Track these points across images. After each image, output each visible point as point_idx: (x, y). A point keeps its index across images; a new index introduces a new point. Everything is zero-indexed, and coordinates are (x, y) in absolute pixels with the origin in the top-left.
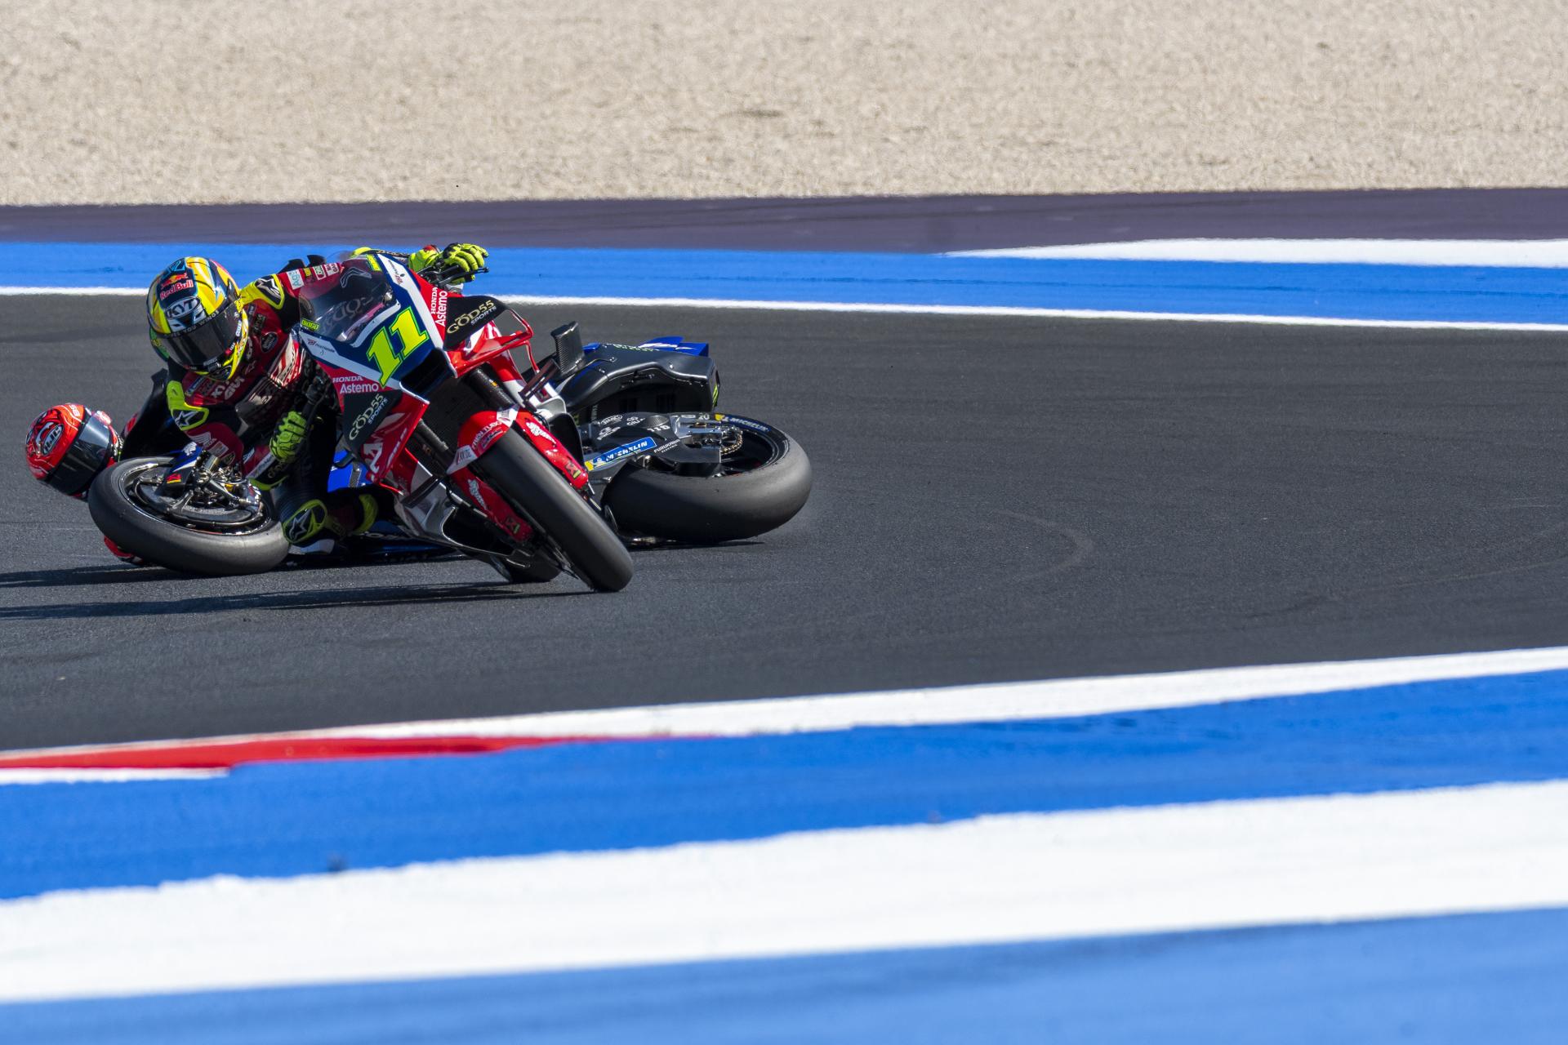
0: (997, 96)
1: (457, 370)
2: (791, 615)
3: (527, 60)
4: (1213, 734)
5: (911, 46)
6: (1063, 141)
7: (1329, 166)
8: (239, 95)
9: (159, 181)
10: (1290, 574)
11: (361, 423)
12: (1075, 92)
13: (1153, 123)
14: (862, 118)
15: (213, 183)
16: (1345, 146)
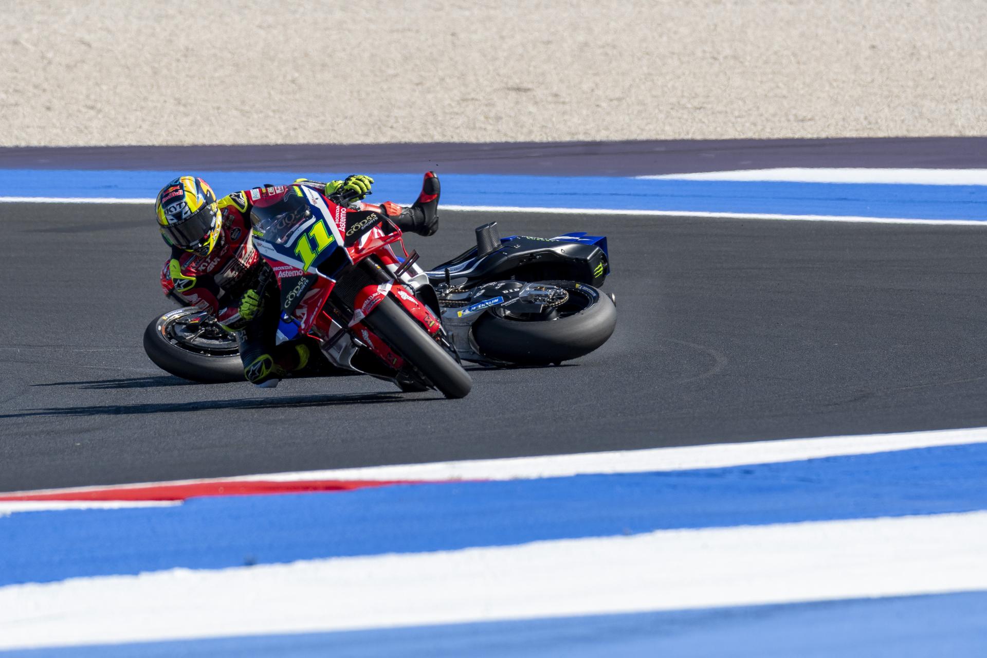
0: (668, 78)
1: (354, 260)
2: (538, 404)
3: (373, 55)
4: (803, 480)
5: (614, 47)
6: (709, 106)
7: (877, 123)
8: (192, 77)
9: (140, 131)
10: (851, 379)
11: (292, 296)
12: (717, 75)
13: (766, 96)
14: (584, 92)
15: (175, 132)
16: (886, 110)
